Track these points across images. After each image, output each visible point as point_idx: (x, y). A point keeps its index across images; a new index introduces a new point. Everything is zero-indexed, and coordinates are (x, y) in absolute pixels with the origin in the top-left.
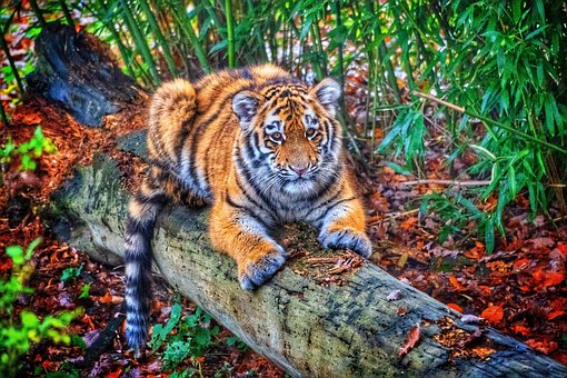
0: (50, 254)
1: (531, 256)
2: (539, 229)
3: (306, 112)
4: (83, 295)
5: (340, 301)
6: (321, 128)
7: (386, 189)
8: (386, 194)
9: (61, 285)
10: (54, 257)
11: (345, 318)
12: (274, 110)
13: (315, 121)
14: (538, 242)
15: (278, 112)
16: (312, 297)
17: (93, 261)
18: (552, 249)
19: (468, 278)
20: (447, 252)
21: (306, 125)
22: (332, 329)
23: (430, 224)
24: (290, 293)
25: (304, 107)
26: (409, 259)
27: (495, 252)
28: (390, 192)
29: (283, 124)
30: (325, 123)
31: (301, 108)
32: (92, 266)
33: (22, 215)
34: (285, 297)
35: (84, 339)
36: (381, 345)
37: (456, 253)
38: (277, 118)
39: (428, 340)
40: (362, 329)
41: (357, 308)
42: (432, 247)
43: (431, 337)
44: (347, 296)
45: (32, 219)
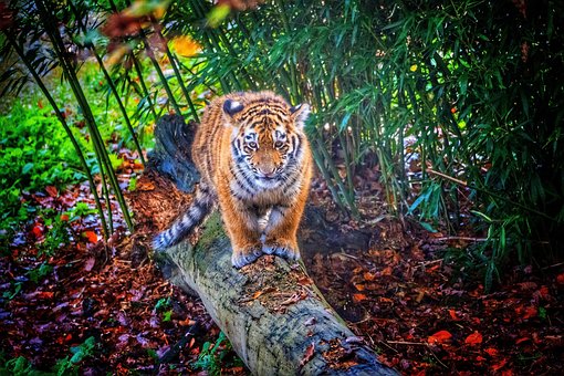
0: (153, 288)
1: (517, 296)
2: (528, 275)
3: (278, 128)
4: (166, 319)
5: (279, 325)
6: (288, 141)
7: (424, 243)
8: (424, 247)
9: (154, 311)
10: (156, 290)
11: (278, 338)
12: (250, 125)
13: (283, 136)
14: (525, 286)
15: (254, 126)
16: (264, 321)
17: (184, 293)
18: (534, 291)
19: (464, 311)
20: (455, 292)
21: (275, 138)
22: (269, 346)
23: (448, 270)
24: (253, 319)
25: (277, 124)
26: (425, 296)
27: (491, 292)
28: (427, 246)
29: (257, 136)
30: (293, 137)
31: (274, 125)
32: (182, 297)
33: (141, 259)
34: (250, 321)
35: (158, 352)
36: (292, 359)
37: (461, 292)
38: (253, 131)
39: (318, 355)
40: (285, 346)
41: (287, 330)
42: (444, 288)
43: (322, 353)
44: (284, 322)
45: (147, 262)
